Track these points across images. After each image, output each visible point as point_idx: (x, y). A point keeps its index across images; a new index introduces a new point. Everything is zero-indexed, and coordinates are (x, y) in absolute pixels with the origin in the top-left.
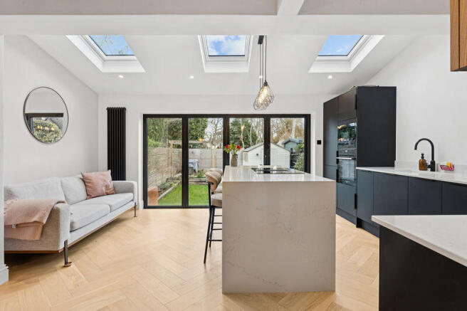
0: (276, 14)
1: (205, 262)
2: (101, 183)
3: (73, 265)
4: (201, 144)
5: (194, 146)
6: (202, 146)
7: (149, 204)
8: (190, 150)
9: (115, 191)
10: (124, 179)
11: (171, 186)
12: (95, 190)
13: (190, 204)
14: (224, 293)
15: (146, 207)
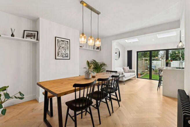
0: (180, 28)
1: (158, 90)
2: (127, 69)
3: (125, 85)
4: (157, 59)
5: (154, 60)
6: (157, 60)
7: (138, 77)
8: (152, 61)
9: (130, 72)
10: (132, 69)
11: (144, 74)
12: (126, 71)
13: (152, 78)
14: (163, 95)
15: (137, 77)
